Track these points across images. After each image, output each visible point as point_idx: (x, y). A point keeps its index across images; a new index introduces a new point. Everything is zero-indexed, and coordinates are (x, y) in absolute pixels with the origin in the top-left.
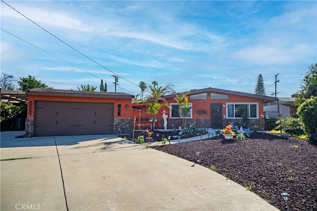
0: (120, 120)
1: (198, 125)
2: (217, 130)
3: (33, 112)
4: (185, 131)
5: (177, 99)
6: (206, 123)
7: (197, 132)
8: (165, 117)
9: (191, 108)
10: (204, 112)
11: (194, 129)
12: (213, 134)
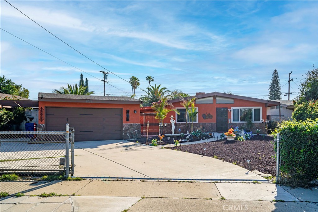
0: (129, 126)
1: (204, 130)
2: (222, 134)
3: (44, 119)
4: (192, 135)
5: (185, 104)
6: (212, 128)
7: (203, 136)
8: (173, 122)
9: (197, 113)
10: (210, 116)
11: (200, 133)
12: (217, 137)
